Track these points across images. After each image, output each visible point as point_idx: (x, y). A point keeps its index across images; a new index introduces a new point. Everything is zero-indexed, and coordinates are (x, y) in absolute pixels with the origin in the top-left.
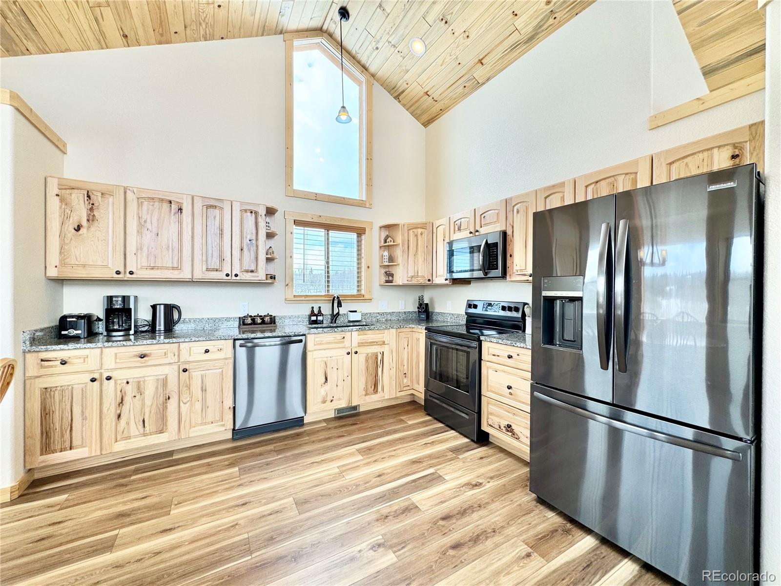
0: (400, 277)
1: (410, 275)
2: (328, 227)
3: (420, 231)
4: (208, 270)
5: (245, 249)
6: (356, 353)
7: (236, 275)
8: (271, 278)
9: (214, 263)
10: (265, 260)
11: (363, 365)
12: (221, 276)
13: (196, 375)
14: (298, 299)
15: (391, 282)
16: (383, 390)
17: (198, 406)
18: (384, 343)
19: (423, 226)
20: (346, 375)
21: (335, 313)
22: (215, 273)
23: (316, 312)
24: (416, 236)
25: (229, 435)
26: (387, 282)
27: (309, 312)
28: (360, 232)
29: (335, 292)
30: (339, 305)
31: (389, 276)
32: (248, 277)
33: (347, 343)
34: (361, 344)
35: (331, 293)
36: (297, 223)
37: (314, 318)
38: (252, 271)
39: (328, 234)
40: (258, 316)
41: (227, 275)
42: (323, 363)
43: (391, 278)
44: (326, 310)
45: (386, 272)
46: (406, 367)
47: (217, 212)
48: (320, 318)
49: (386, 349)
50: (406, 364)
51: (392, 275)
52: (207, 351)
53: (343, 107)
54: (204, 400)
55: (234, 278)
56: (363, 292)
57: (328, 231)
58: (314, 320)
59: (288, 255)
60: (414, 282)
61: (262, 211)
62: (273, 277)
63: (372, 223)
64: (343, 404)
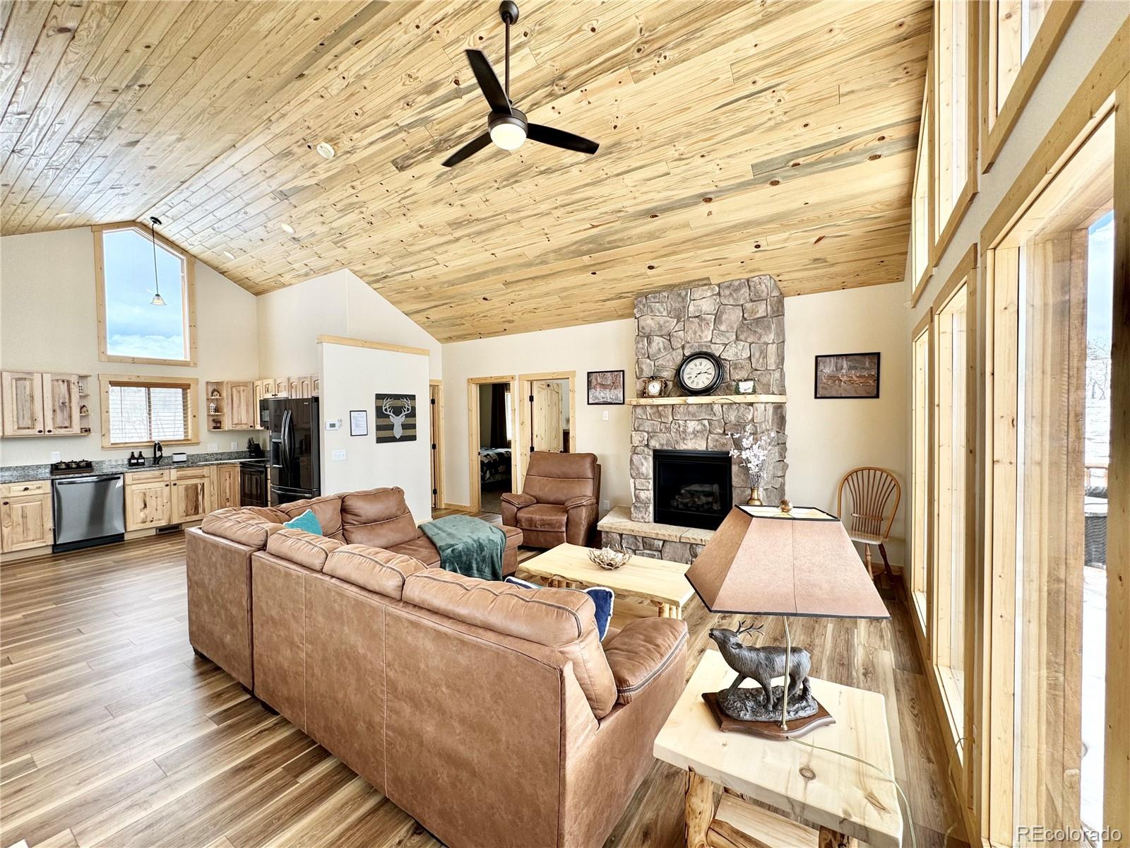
0: (227, 425)
1: (236, 422)
2: (148, 386)
3: (242, 388)
4: (19, 428)
5: (58, 410)
6: (175, 484)
7: (49, 431)
8: (86, 431)
9: (28, 423)
10: (79, 418)
11: (182, 493)
12: (34, 432)
13: (17, 507)
14: (115, 446)
15: (219, 428)
16: (204, 511)
17: (20, 529)
18: (204, 476)
19: (245, 384)
20: (165, 501)
21: (157, 456)
22: (27, 430)
23: (136, 455)
24: (239, 392)
25: (49, 551)
26: (215, 428)
27: (129, 456)
28: (185, 387)
29: (156, 438)
30: (160, 449)
31: (217, 425)
32: (63, 431)
33: (166, 478)
34: (179, 479)
35: (153, 439)
36: (114, 384)
37: (133, 461)
38: (66, 427)
39: (149, 391)
40: (72, 462)
41: (40, 432)
42: (141, 494)
43: (218, 425)
44: (148, 453)
45: (213, 420)
46: (228, 494)
47: (27, 383)
48: (140, 461)
49: (206, 481)
50: (228, 491)
51: (220, 422)
52: (26, 489)
53: (158, 295)
54: (25, 524)
55: (47, 433)
56: (190, 438)
57: (149, 388)
58: (135, 462)
59: (104, 410)
60: (239, 428)
61: (74, 379)
62: (88, 430)
63: (197, 379)
64: (163, 523)
